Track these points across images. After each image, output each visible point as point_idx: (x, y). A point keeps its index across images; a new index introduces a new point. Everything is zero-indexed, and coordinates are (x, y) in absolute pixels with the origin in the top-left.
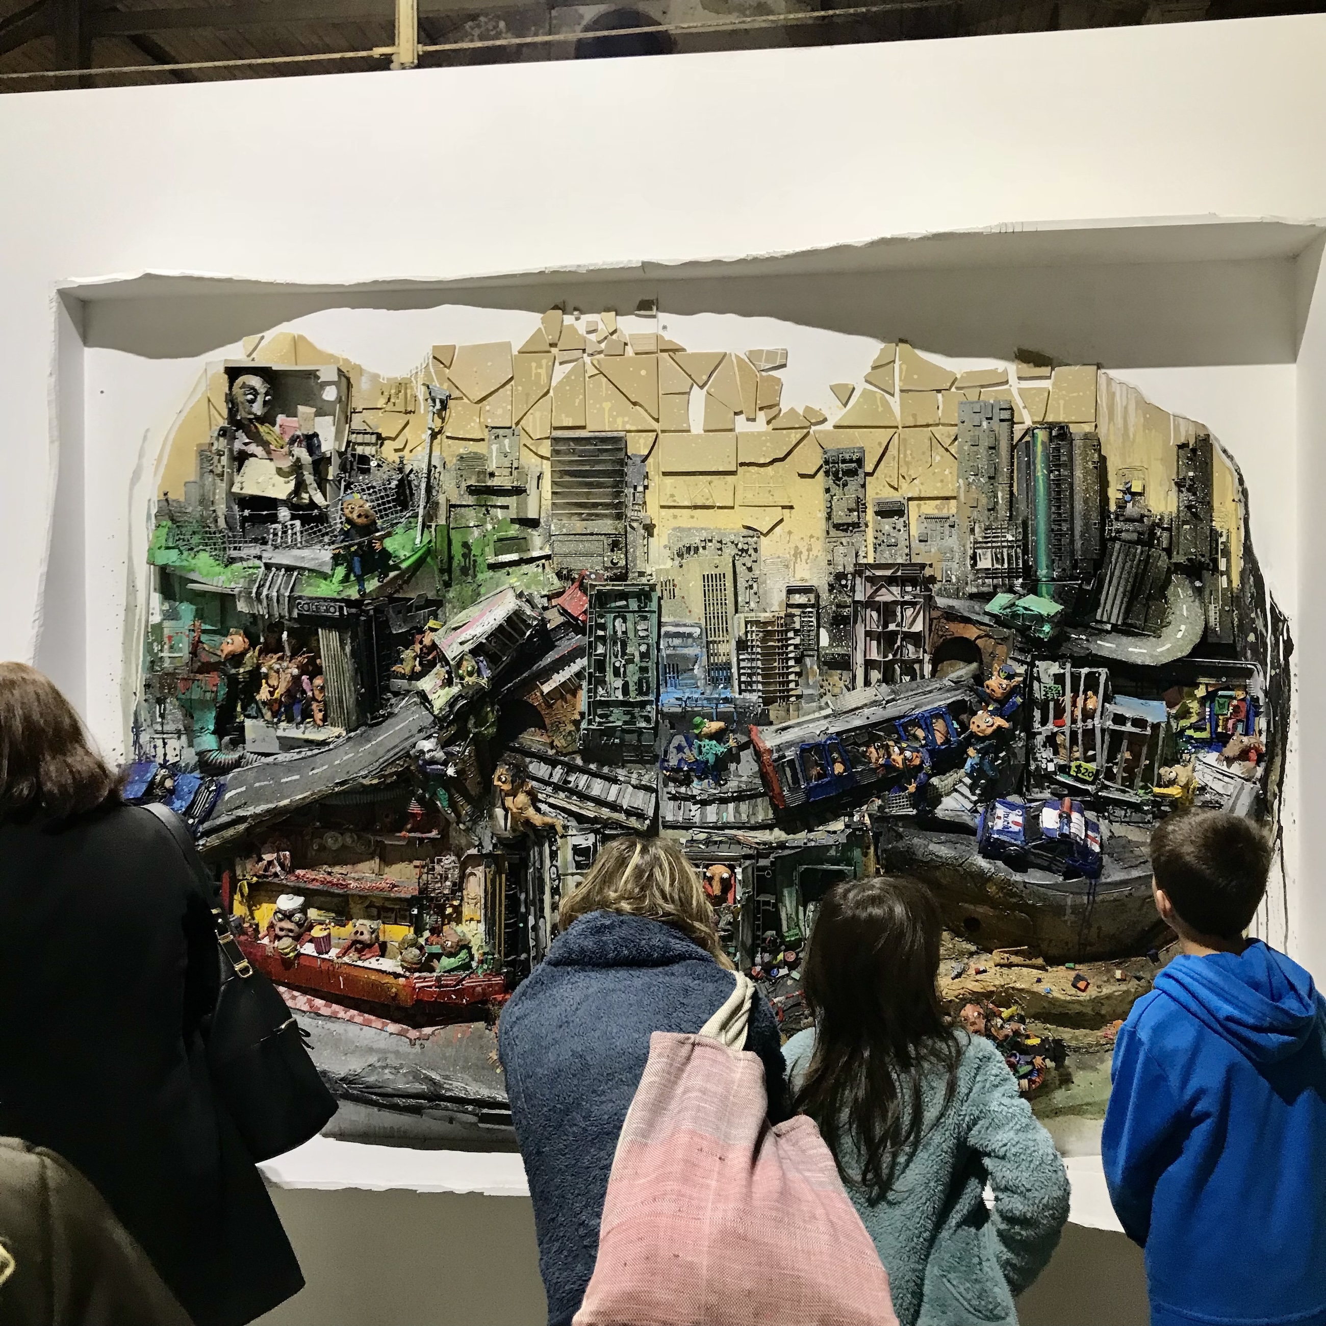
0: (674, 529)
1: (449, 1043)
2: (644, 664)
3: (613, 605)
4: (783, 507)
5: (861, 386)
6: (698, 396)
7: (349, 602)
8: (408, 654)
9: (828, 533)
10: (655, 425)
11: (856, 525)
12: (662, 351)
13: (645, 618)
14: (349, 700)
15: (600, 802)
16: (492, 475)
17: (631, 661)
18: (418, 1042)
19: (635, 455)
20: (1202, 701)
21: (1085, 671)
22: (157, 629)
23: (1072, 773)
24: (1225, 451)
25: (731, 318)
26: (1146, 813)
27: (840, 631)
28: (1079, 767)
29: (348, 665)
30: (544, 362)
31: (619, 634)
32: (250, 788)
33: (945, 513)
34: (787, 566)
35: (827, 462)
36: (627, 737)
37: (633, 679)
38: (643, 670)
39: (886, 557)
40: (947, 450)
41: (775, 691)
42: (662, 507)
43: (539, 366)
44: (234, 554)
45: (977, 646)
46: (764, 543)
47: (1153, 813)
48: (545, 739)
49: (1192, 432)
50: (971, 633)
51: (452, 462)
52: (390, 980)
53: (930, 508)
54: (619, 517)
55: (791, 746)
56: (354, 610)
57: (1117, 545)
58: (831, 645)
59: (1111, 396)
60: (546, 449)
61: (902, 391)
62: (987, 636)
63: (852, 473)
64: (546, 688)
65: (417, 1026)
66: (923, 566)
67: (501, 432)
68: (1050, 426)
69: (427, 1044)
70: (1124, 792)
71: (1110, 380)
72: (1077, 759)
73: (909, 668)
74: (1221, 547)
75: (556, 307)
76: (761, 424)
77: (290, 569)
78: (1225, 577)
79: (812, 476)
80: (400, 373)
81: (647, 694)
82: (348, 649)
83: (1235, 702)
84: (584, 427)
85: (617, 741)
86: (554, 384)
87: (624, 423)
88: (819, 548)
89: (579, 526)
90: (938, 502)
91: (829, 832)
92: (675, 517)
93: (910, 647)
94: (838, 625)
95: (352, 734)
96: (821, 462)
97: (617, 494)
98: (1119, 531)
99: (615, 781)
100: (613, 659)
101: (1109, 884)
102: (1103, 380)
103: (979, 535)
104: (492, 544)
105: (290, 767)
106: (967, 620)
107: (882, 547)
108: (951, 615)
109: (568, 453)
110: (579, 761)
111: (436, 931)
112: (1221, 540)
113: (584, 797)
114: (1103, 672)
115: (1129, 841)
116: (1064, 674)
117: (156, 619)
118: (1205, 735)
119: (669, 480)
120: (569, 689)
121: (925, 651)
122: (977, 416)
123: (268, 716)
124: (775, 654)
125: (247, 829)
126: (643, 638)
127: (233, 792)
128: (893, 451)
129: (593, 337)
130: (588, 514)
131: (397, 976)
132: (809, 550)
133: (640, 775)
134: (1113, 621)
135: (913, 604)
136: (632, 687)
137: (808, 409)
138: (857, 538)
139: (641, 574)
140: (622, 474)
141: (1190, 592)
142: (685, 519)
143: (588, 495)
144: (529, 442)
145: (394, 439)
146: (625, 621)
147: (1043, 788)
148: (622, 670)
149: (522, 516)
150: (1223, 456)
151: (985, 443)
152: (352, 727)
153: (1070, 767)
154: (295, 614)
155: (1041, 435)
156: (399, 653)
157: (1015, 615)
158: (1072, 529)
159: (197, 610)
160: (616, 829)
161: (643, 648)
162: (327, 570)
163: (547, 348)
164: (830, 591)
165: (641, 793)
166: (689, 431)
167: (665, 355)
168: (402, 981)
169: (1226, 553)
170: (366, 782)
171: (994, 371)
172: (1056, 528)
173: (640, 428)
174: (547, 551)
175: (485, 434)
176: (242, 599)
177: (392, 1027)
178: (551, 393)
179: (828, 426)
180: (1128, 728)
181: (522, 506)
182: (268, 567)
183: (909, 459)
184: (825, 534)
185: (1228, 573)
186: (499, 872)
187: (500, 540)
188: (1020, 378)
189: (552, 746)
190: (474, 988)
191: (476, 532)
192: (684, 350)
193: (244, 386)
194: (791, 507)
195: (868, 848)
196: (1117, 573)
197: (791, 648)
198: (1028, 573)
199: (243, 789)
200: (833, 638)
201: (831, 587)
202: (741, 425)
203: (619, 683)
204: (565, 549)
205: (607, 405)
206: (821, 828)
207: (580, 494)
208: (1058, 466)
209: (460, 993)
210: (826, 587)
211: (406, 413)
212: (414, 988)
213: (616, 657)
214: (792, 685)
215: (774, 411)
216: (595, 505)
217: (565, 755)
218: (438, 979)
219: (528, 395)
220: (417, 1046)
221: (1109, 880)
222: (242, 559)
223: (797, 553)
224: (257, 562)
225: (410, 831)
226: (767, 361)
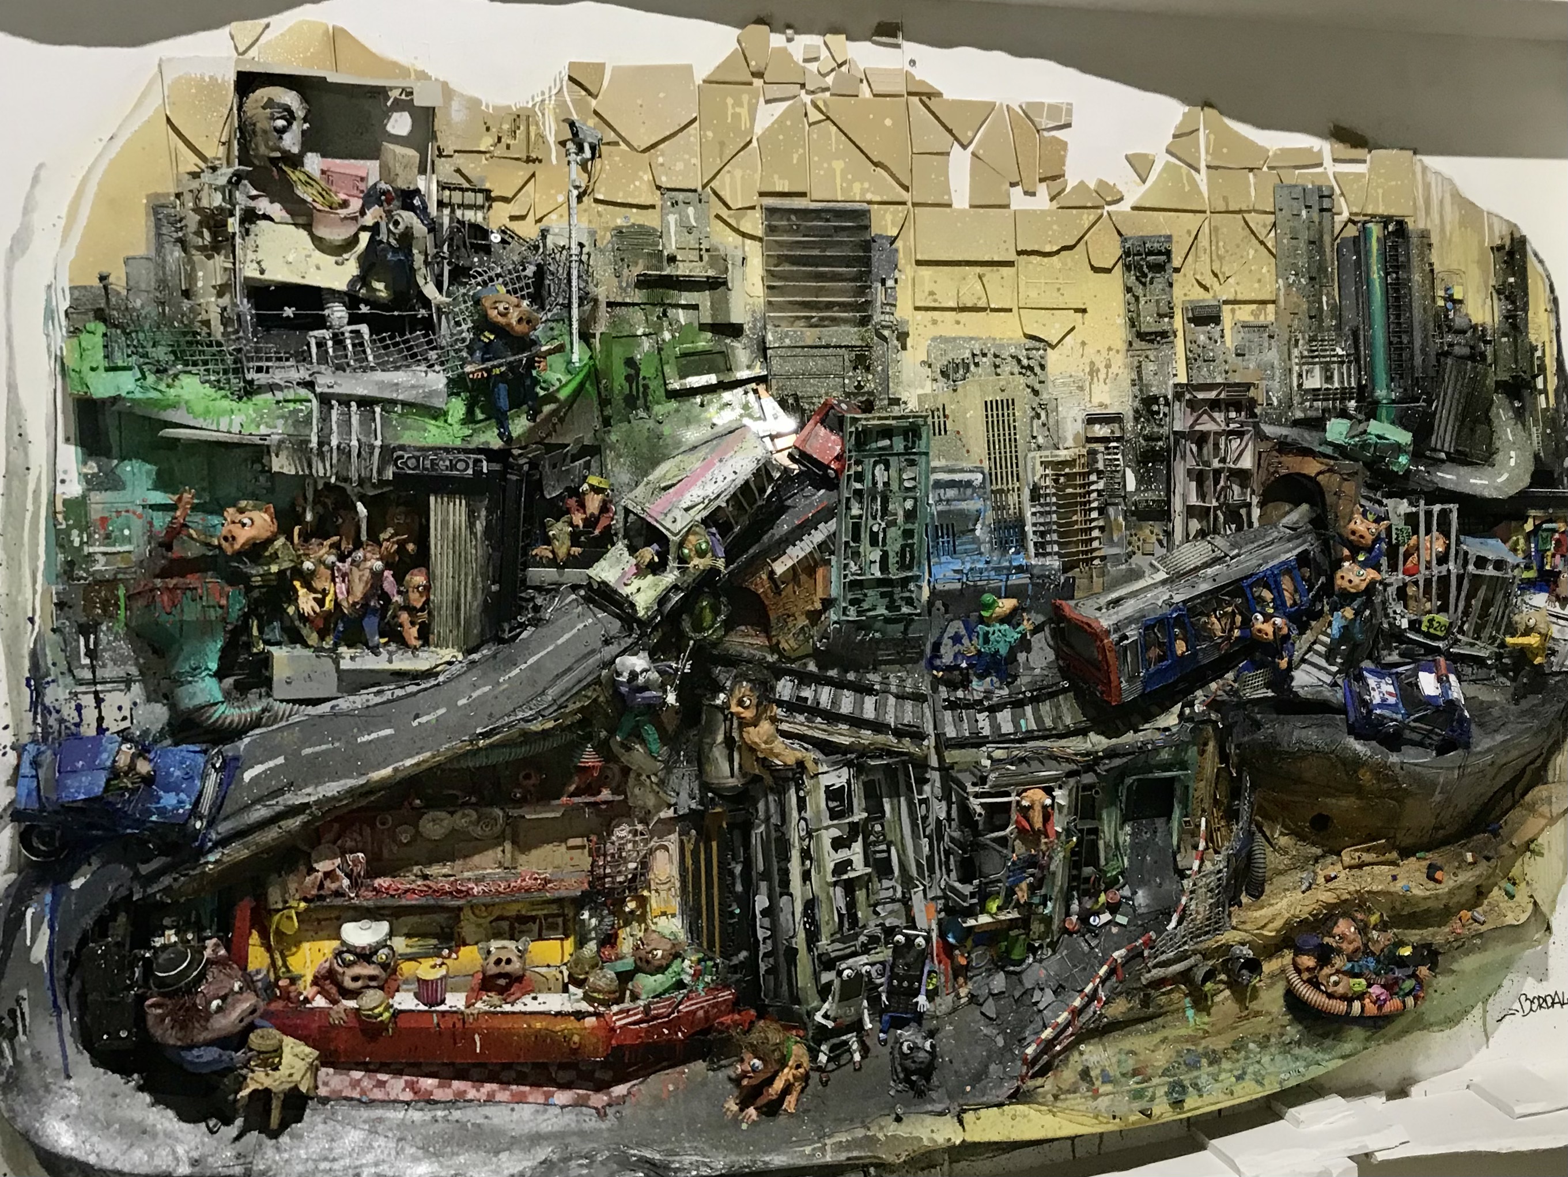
0: (934, 339)
1: (658, 1101)
2: (909, 526)
3: (874, 446)
4: (1077, 310)
5: (1162, 160)
6: (960, 160)
7: (490, 454)
8: (559, 529)
9: (1130, 344)
10: (906, 196)
11: (1164, 334)
12: (910, 94)
13: (912, 463)
14: (472, 603)
15: (856, 722)
16: (672, 259)
17: (893, 523)
18: (610, 1111)
19: (881, 236)
20: (1528, 537)
21: (1437, 508)
22: (76, 507)
23: (1424, 629)
24: (1536, 255)
25: (999, 58)
26: (1489, 667)
27: (1148, 471)
28: (1431, 621)
29: (476, 551)
30: (745, 98)
31: (880, 485)
32: (293, 757)
33: (1262, 320)
34: (1081, 388)
35: (1127, 253)
36: (890, 627)
37: (894, 547)
38: (908, 534)
39: (1203, 376)
40: (1262, 243)
41: (1077, 553)
42: (917, 308)
43: (738, 103)
44: (261, 379)
45: (1318, 484)
46: (1052, 356)
47: (1496, 667)
48: (761, 641)
49: (1505, 231)
50: (1311, 467)
51: (606, 238)
52: (572, 1024)
53: (1245, 314)
54: (864, 321)
55: (1130, 623)
56: (496, 467)
57: (1449, 361)
58: (1137, 489)
59: (1427, 187)
60: (754, 223)
61: (1208, 167)
62: (1331, 470)
63: (1159, 268)
64: (780, 567)
65: (601, 1087)
66: (1248, 386)
67: (681, 196)
68: (1386, 220)
69: (627, 1111)
70: (1472, 645)
71: (1425, 169)
72: (1430, 612)
73: (1234, 515)
74: (1536, 362)
75: (760, 21)
76: (1042, 201)
77: (366, 403)
78: (1543, 396)
79: (1108, 271)
80: (517, 99)
81: (910, 568)
82: (479, 527)
83: (1557, 536)
84: (803, 195)
85: (877, 635)
86: (758, 130)
87: (864, 191)
88: (1121, 366)
89: (810, 335)
90: (1254, 306)
91: (1158, 729)
92: (934, 322)
93: (1236, 488)
94: (1146, 464)
95: (475, 656)
96: (1120, 252)
97: (862, 291)
98: (1451, 345)
99: (870, 691)
100: (871, 522)
101: (1480, 753)
102: (1418, 169)
103: (1302, 348)
104: (672, 360)
105: (368, 718)
106: (1307, 452)
107: (1199, 363)
108: (1284, 447)
109: (789, 231)
110: (812, 667)
111: (609, 940)
112: (1538, 354)
113: (832, 717)
114: (1454, 507)
115: (1482, 702)
116: (1417, 514)
117: (74, 489)
118: (1531, 574)
119: (926, 272)
120: (809, 567)
121: (1253, 492)
122: (1295, 203)
123: (313, 639)
124: (1076, 504)
125: (305, 825)
126: (907, 489)
127: (258, 769)
128: (1204, 241)
129: (813, 67)
130: (822, 319)
131: (579, 1015)
132: (1108, 366)
133: (902, 680)
134: (1446, 449)
135: (1240, 434)
136: (892, 559)
137: (1101, 183)
138: (1165, 350)
139: (895, 402)
140: (867, 262)
141: (1510, 414)
142: (948, 325)
143: (819, 291)
144: (724, 213)
145: (506, 200)
146: (887, 469)
147: (1391, 650)
148: (881, 535)
149: (720, 320)
150: (1534, 259)
151: (1304, 236)
152: (472, 644)
153: (1420, 623)
154: (389, 474)
155: (1375, 230)
156: (544, 528)
157: (1365, 446)
158: (1411, 342)
159: (158, 473)
160: (881, 757)
161: (909, 504)
162: (438, 403)
163: (748, 77)
164: (1136, 420)
165: (909, 705)
166: (950, 206)
167: (915, 100)
168: (590, 1021)
169: (1542, 369)
170: (536, 727)
171: (1309, 150)
172: (1395, 340)
173: (885, 198)
174: (758, 371)
175: (655, 198)
176: (283, 455)
177: (562, 1097)
178: (755, 143)
179: (1125, 207)
180: (1490, 571)
181: (721, 305)
182: (325, 400)
183: (1221, 252)
184: (1125, 346)
185: (1545, 391)
186: (705, 837)
187: (684, 355)
188: (1335, 160)
189: (774, 649)
190: (694, 1012)
191: (646, 344)
192: (939, 95)
193: (270, 103)
194: (1084, 311)
195: (1206, 744)
196: (1450, 391)
197: (1094, 495)
198: (1363, 393)
199: (281, 760)
200: (1139, 482)
201: (1137, 415)
202: (1017, 199)
203: (876, 555)
204: (788, 368)
205: (838, 165)
206: (1147, 726)
207: (806, 290)
208: (1397, 268)
209: (673, 1025)
210: (1131, 414)
211: (529, 160)
212: (613, 1030)
213: (874, 518)
214: (1096, 544)
215: (1056, 185)
216: (829, 306)
217: (793, 661)
218: (647, 1009)
219: (722, 144)
220: (610, 1116)
221: (1479, 749)
222: (272, 388)
223: (1093, 371)
224: (304, 393)
225: (571, 795)
226: (1049, 118)
